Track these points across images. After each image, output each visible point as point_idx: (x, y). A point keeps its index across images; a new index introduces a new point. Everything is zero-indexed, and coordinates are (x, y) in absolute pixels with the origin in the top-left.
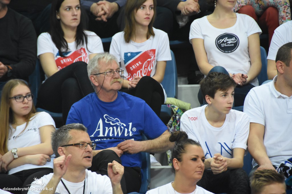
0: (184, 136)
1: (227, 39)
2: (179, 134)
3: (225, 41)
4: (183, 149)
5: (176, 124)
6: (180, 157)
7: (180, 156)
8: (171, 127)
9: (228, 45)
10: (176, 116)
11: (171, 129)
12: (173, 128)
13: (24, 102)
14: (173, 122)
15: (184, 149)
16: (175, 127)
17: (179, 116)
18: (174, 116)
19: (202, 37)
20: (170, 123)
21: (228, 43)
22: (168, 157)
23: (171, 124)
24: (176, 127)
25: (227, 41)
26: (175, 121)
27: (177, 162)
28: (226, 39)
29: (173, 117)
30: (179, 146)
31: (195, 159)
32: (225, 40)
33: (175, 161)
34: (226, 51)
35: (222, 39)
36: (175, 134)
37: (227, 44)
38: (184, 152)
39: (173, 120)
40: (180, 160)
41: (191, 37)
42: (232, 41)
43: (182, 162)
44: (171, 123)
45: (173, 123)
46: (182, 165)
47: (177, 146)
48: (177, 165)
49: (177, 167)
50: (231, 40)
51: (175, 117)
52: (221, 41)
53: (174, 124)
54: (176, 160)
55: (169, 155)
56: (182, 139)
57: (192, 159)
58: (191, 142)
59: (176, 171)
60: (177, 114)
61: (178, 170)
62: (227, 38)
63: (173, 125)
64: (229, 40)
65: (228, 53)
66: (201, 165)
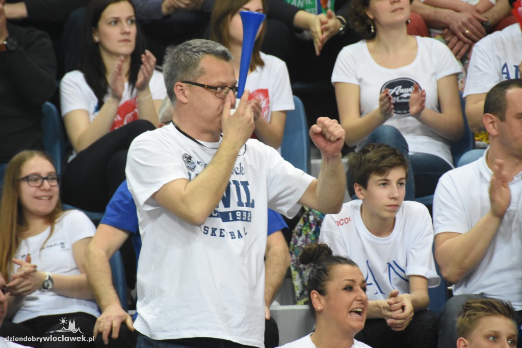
0: (326, 252)
1: (402, 88)
2: (315, 249)
3: (397, 93)
4: (326, 274)
5: (309, 230)
6: (322, 288)
7: (323, 286)
8: (300, 235)
9: (403, 100)
10: (308, 215)
11: (301, 239)
12: (303, 237)
13: (42, 188)
14: (304, 226)
15: (328, 273)
16: (307, 235)
17: (314, 216)
18: (305, 216)
19: (355, 82)
20: (298, 229)
21: (402, 96)
22: (296, 289)
23: (301, 230)
24: (310, 236)
25: (401, 92)
26: (308, 224)
27: (318, 297)
28: (399, 90)
29: (304, 218)
30: (318, 270)
31: (349, 288)
32: (397, 90)
33: (315, 295)
34: (400, 110)
35: (393, 88)
36: (309, 249)
37: (401, 98)
38: (329, 280)
39: (303, 223)
40: (322, 292)
41: (335, 78)
42: (410, 93)
43: (326, 296)
44: (299, 227)
45: (304, 228)
46: (327, 301)
47: (315, 271)
48: (319, 303)
49: (318, 306)
50: (407, 90)
51: (308, 218)
52: (391, 92)
53: (306, 231)
54: (316, 293)
55: (297, 286)
56: (323, 257)
57: (344, 287)
58: (340, 259)
59: (317, 314)
60: (311, 213)
61: (321, 312)
62: (400, 87)
63: (303, 232)
64: (405, 92)
65: (403, 113)
66: (362, 297)
